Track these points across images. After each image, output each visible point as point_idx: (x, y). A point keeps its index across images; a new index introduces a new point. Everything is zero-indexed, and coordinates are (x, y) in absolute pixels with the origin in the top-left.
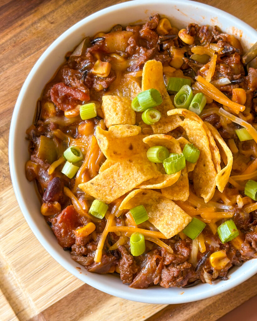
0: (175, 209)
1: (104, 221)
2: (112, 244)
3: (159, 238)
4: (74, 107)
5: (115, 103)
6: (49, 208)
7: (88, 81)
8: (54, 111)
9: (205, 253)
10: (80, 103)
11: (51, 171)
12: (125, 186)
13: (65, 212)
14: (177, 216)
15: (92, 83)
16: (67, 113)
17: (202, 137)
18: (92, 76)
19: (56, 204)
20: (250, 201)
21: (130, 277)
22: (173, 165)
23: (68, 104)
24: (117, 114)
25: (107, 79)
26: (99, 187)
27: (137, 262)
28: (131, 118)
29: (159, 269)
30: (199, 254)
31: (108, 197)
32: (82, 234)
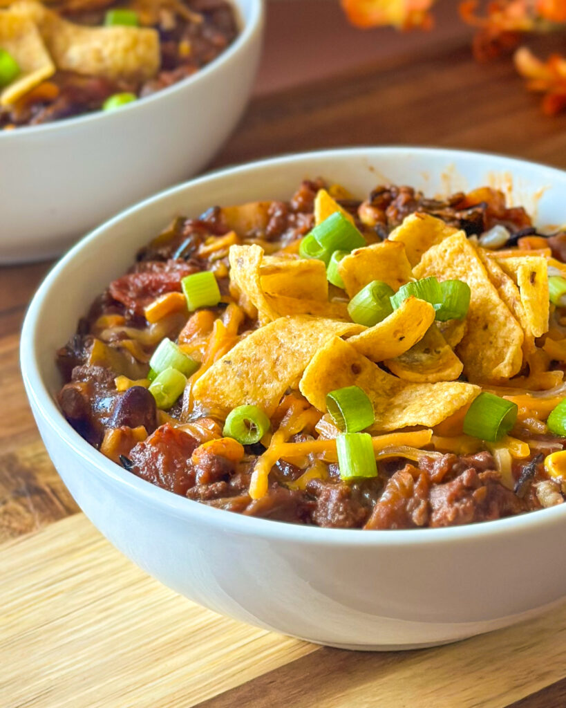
6: (124, 434)
9: (529, 459)
11: (122, 382)
22: (415, 288)
26: (246, 366)
29: (421, 486)
30: (516, 464)
31: (267, 386)
32: (213, 446)
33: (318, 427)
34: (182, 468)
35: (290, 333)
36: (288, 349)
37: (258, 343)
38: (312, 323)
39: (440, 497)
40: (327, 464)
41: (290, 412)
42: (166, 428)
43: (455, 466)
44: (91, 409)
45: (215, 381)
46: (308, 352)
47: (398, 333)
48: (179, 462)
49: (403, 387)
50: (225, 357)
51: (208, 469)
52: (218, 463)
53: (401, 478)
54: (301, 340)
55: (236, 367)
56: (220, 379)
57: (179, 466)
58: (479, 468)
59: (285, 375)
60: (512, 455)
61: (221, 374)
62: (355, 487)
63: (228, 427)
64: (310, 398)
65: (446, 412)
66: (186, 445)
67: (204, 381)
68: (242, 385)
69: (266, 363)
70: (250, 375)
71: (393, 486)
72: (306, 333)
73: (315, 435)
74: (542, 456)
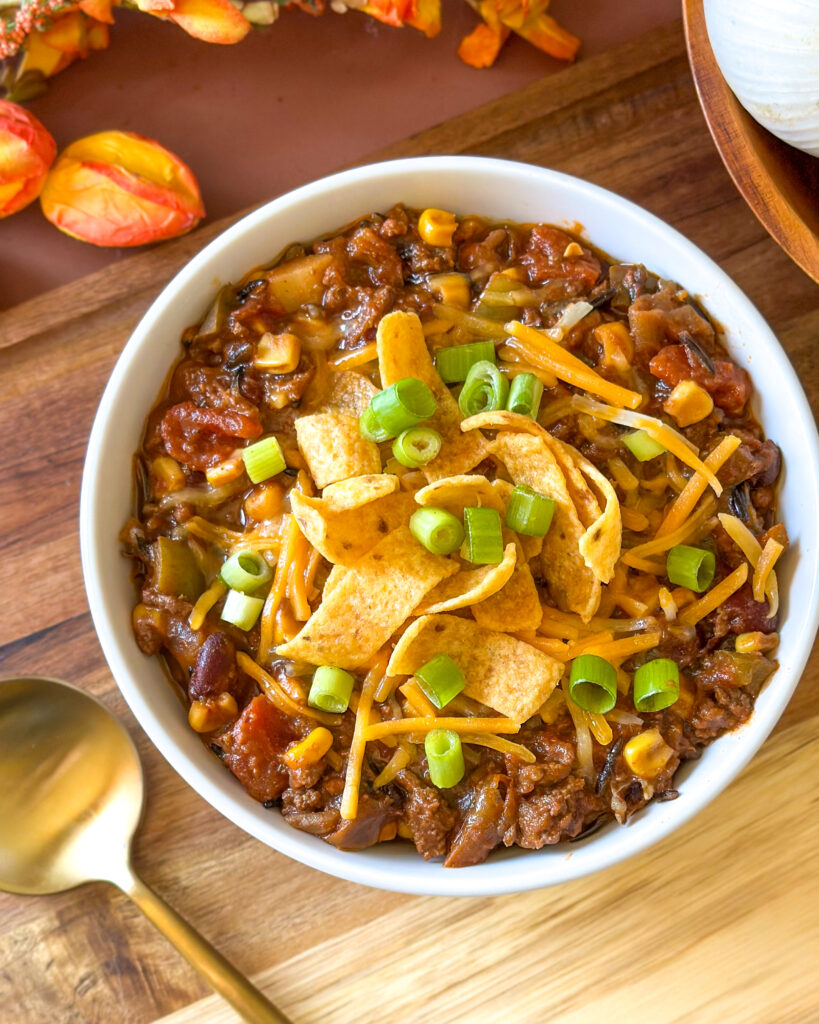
0: (519, 651)
1: (349, 716)
2: (378, 771)
3: (492, 733)
4: (226, 457)
5: (328, 432)
6: (210, 711)
7: (251, 389)
8: (180, 476)
9: (610, 746)
10: (239, 442)
11: (196, 621)
12: (387, 619)
13: (250, 712)
14: (531, 666)
15: (262, 393)
16: (212, 474)
17: (545, 469)
18: (258, 373)
19: (226, 700)
20: (691, 596)
21: (440, 841)
23: (212, 451)
24: (335, 456)
25: (295, 377)
26: (326, 642)
27: (450, 802)
28: (370, 460)
29: (509, 807)
30: (598, 753)
54: (377, 610)
55: (316, 644)
59: (368, 648)
70: (333, 651)
74: (623, 741)
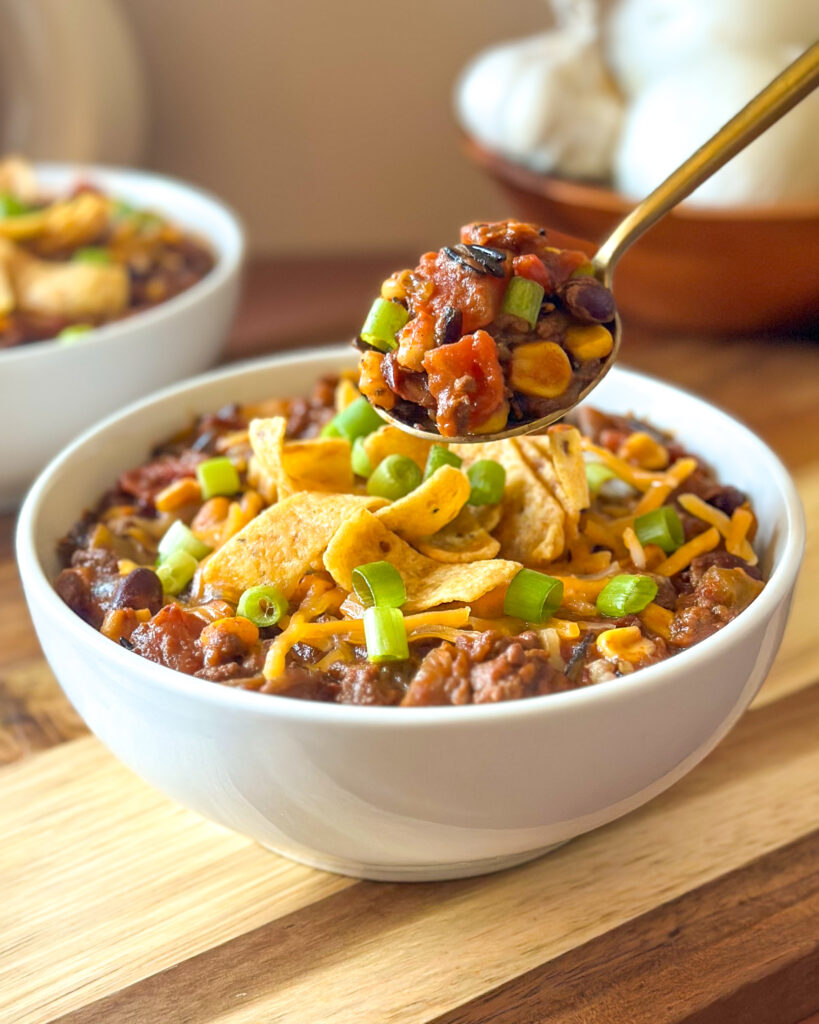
6: (125, 615)
11: (126, 566)
26: (262, 543)
29: (461, 664)
30: (565, 645)
31: (286, 565)
32: (224, 624)
33: (342, 608)
34: (189, 650)
35: (309, 507)
36: (308, 524)
37: (274, 520)
38: (332, 497)
39: (483, 676)
40: (352, 646)
41: (310, 592)
42: (173, 608)
43: (497, 644)
44: (91, 595)
45: (228, 561)
46: (329, 527)
47: (433, 505)
48: (186, 644)
49: (437, 567)
50: (238, 535)
51: (218, 648)
52: (230, 642)
53: (438, 657)
54: (321, 514)
55: (251, 545)
56: (233, 559)
57: (185, 648)
58: (525, 646)
59: (305, 552)
60: (560, 636)
61: (234, 553)
62: (385, 669)
63: (242, 608)
64: (335, 574)
65: (485, 586)
66: (195, 627)
67: (215, 563)
68: (258, 565)
69: (284, 540)
70: (267, 554)
71: (429, 664)
72: (327, 508)
73: (339, 616)
74: (593, 636)
